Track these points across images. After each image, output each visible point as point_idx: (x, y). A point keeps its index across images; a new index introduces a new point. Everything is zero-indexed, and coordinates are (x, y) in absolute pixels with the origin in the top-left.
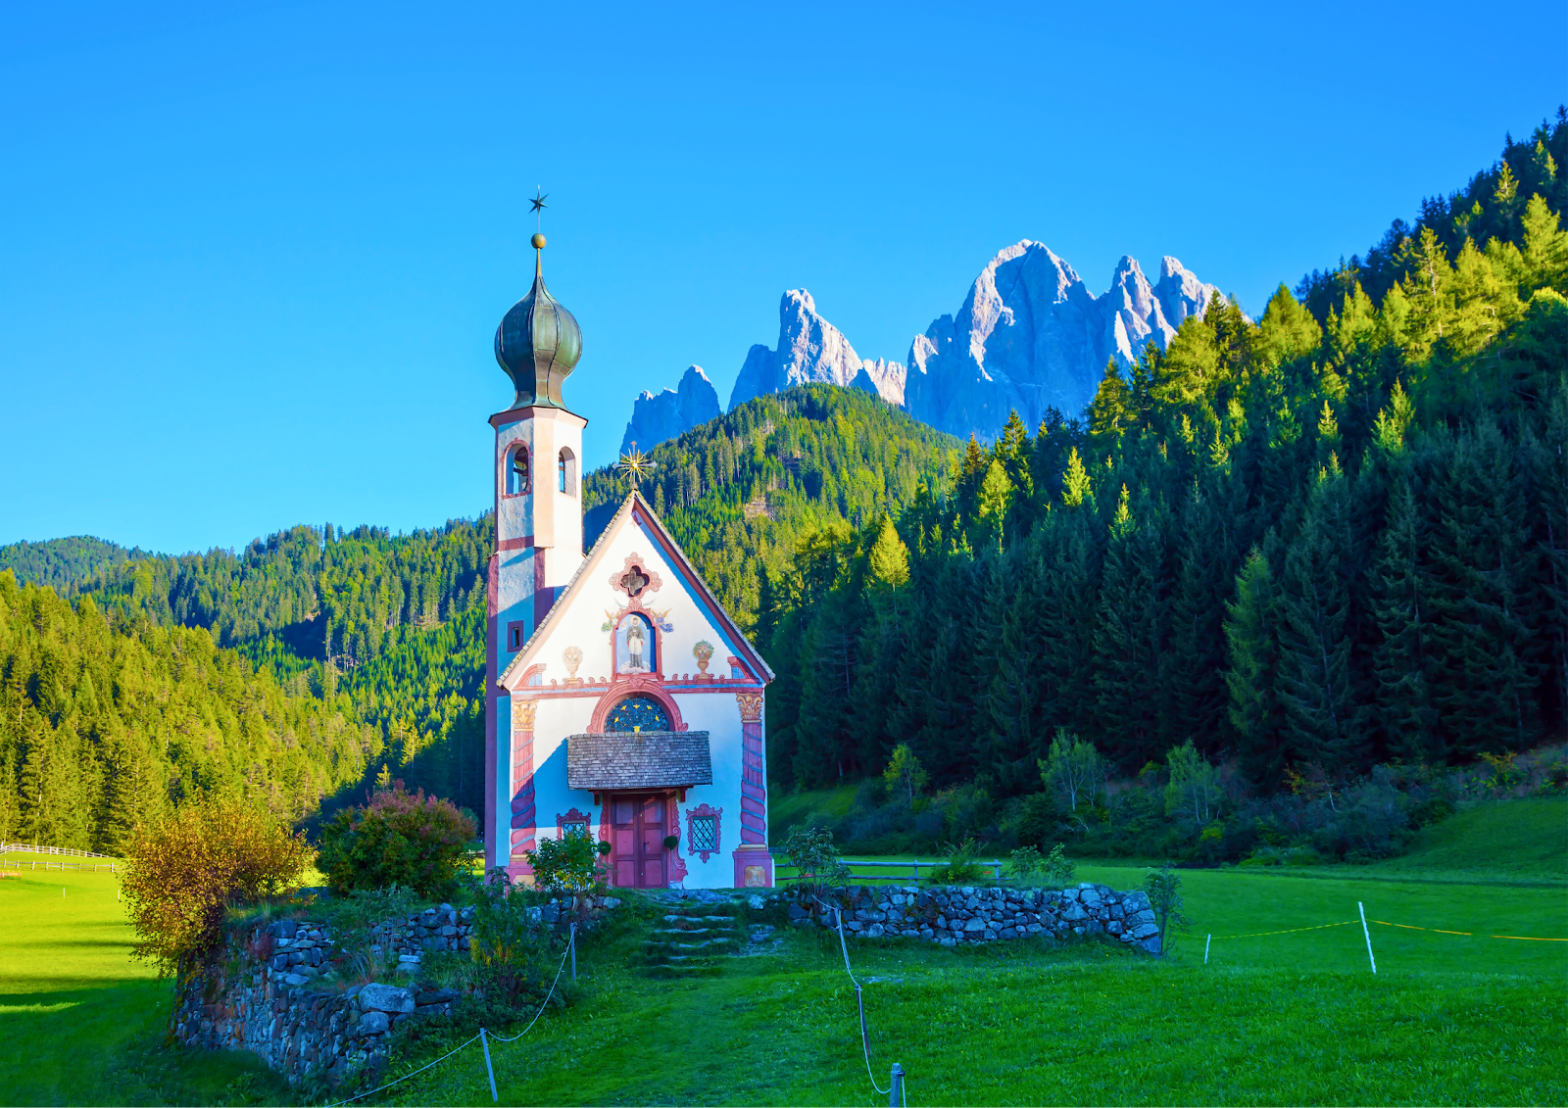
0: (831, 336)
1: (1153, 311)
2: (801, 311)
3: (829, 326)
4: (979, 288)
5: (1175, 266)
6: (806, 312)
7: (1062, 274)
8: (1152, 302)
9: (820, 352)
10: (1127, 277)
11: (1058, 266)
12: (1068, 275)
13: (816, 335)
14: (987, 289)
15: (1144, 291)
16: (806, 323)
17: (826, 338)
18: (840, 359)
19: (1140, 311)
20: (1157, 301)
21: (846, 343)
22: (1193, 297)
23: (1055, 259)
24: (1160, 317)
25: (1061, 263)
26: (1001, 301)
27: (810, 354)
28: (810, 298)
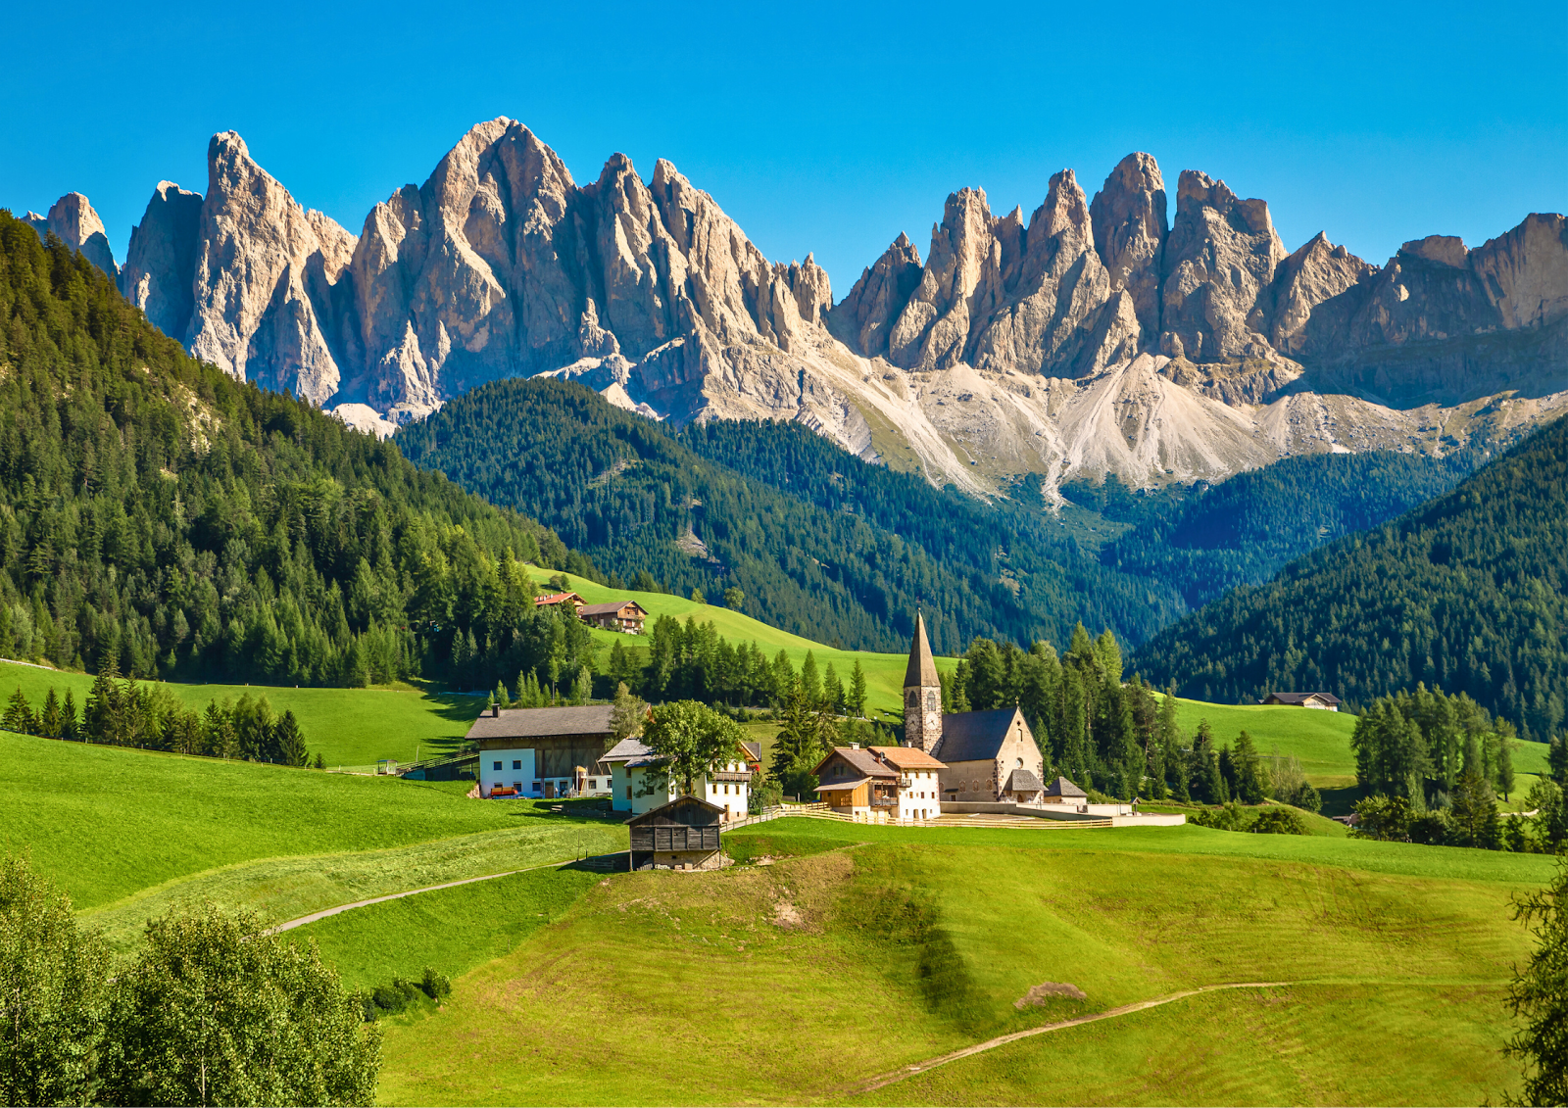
0: (275, 191)
1: (652, 217)
2: (239, 161)
3: (274, 180)
4: (453, 162)
5: (671, 171)
6: (246, 163)
7: (548, 162)
8: (650, 207)
9: (263, 208)
10: (625, 178)
11: (544, 152)
12: (554, 162)
13: (258, 188)
14: (462, 165)
15: (643, 196)
16: (245, 174)
17: (270, 194)
18: (284, 217)
19: (639, 216)
20: (654, 206)
21: (292, 201)
22: (692, 208)
23: (540, 145)
24: (660, 225)
25: (546, 148)
26: (477, 179)
27: (251, 210)
28: (243, 143)
